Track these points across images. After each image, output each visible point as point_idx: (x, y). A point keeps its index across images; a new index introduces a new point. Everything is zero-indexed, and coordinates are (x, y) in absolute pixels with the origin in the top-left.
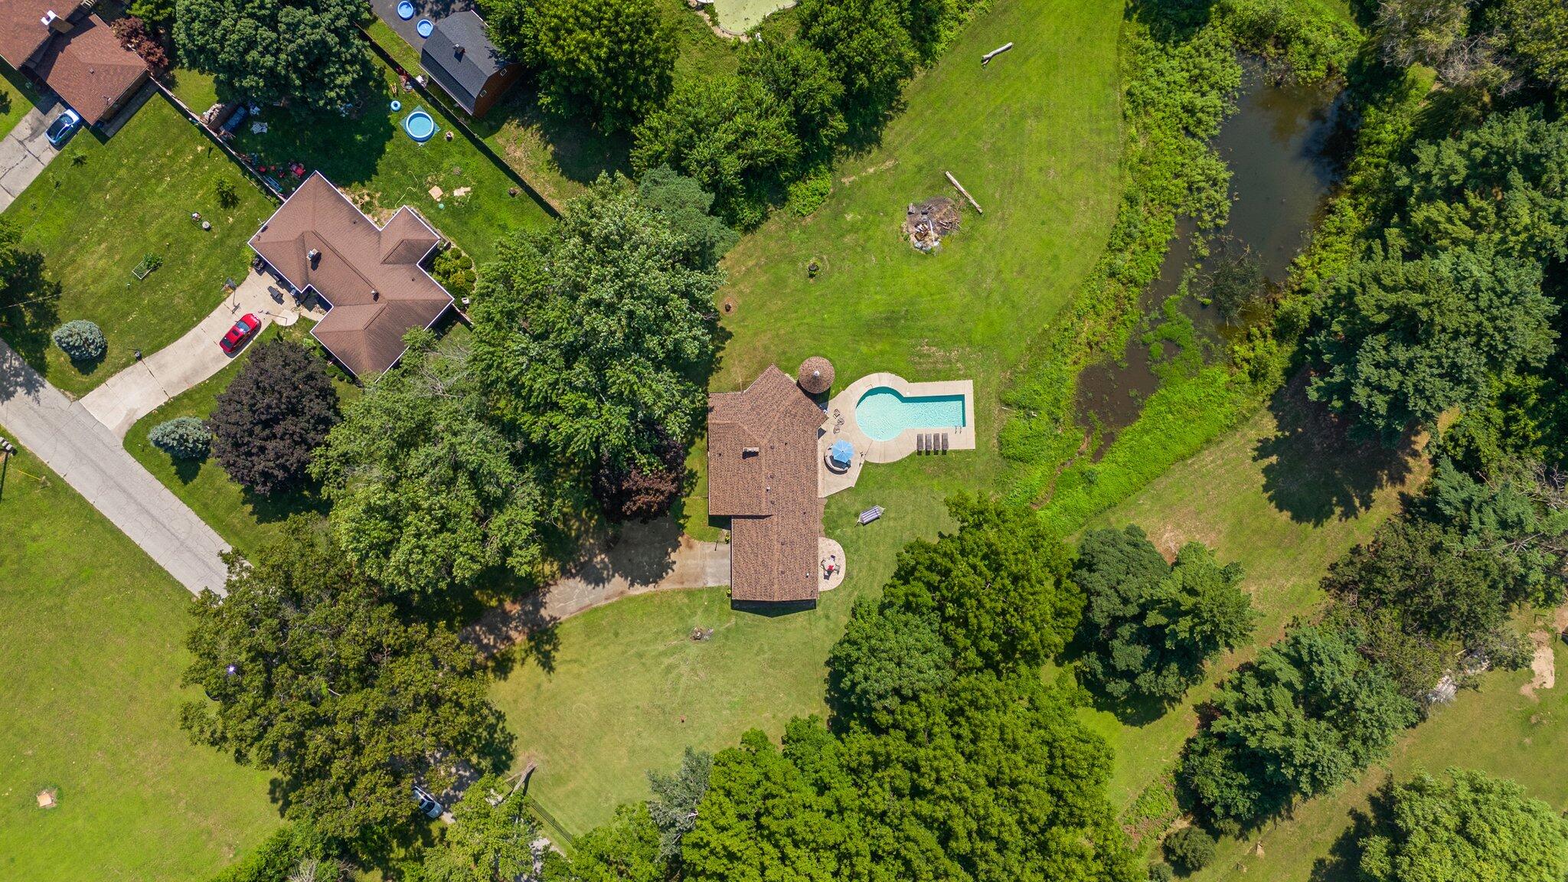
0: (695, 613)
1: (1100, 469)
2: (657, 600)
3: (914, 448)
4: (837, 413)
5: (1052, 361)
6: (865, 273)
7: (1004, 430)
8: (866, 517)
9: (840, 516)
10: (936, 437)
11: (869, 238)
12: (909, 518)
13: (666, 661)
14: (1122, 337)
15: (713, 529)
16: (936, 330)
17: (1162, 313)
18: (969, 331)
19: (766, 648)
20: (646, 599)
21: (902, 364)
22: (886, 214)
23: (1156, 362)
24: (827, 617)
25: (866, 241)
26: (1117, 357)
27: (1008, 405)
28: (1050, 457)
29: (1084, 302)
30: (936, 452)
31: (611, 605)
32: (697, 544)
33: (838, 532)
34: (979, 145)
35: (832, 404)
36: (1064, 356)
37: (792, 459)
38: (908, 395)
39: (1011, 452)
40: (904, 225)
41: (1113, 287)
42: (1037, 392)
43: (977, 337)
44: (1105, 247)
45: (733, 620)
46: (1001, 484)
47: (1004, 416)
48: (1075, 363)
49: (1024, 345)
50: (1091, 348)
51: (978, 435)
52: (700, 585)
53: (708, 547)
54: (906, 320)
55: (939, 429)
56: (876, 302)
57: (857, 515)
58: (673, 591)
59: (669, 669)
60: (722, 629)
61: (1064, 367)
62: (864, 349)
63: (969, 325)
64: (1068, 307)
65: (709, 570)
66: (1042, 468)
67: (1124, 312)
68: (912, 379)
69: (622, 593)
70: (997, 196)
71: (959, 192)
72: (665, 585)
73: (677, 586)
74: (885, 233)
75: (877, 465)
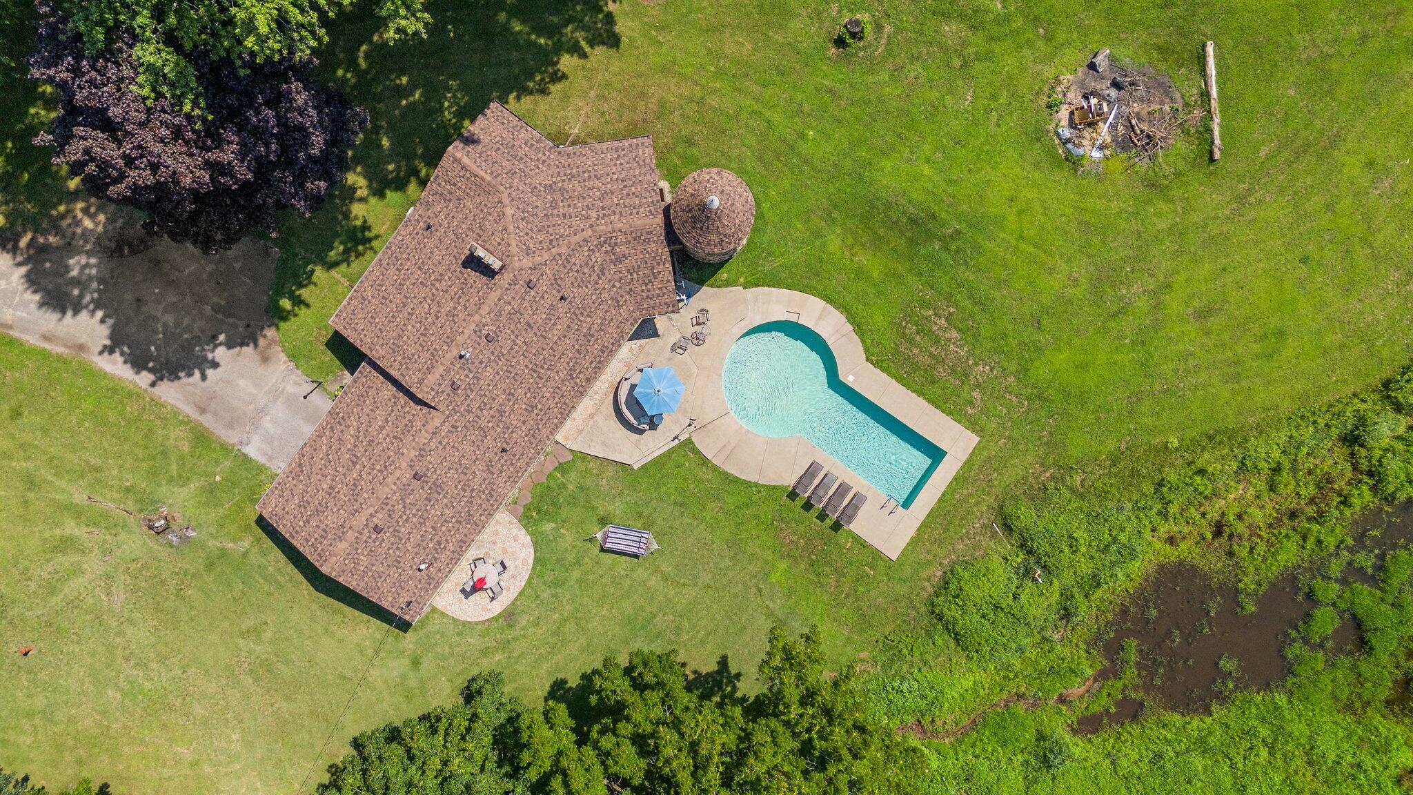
0: (184, 481)
1: (1077, 751)
2: (132, 408)
3: (790, 481)
4: (701, 320)
5: (1136, 507)
6: (935, 111)
7: (967, 565)
8: (619, 539)
9: (573, 502)
10: (843, 489)
11: (988, 57)
12: (691, 593)
13: (71, 527)
14: (1282, 557)
15: (329, 356)
16: (981, 303)
17: (1381, 568)
18: (1040, 350)
19: (268, 635)
20: (115, 390)
21: (879, 320)
22: (1049, 38)
23: (1306, 640)
24: (416, 663)
25: (979, 57)
26: (1248, 583)
27: (1008, 527)
28: (1009, 667)
29: (1267, 450)
30: (822, 516)
31: (45, 355)
32: (281, 363)
33: (548, 527)
34: (1301, 40)
35: (707, 297)
36: (1164, 514)
37: (554, 335)
38: (849, 380)
39: (951, 612)
40: (1067, 77)
41: (1334, 460)
42: (1073, 543)
43: (1041, 370)
44: (1376, 381)
45: (246, 543)
46: (892, 652)
47: (985, 541)
48: (1171, 540)
49: (1111, 445)
50: (1218, 533)
51: (916, 541)
52: (231, 437)
53: (296, 384)
54: (945, 248)
55: (859, 482)
56: (916, 178)
57: (603, 521)
58: (176, 413)
59: (65, 545)
60: (213, 544)
61: (1147, 534)
62: (834, 243)
63: (1044, 338)
64: (1234, 437)
65: (267, 423)
66: (979, 676)
67: (1320, 517)
68: (876, 358)
69: (81, 348)
70: (1263, 152)
71: (1205, 95)
72: (169, 392)
73: (190, 411)
74: (1022, 69)
75: (705, 461)
